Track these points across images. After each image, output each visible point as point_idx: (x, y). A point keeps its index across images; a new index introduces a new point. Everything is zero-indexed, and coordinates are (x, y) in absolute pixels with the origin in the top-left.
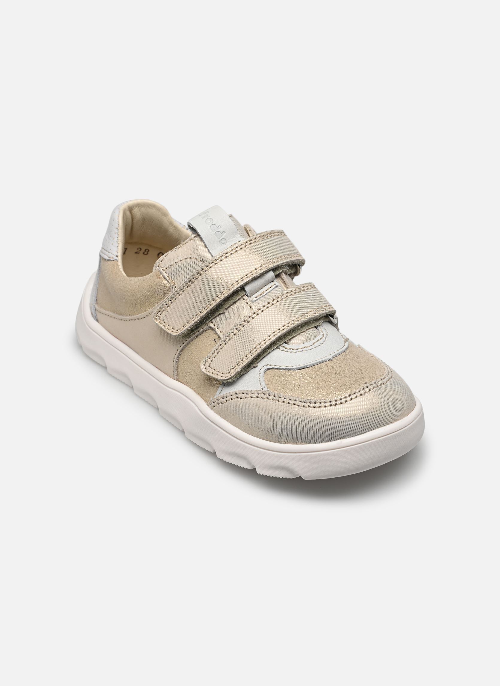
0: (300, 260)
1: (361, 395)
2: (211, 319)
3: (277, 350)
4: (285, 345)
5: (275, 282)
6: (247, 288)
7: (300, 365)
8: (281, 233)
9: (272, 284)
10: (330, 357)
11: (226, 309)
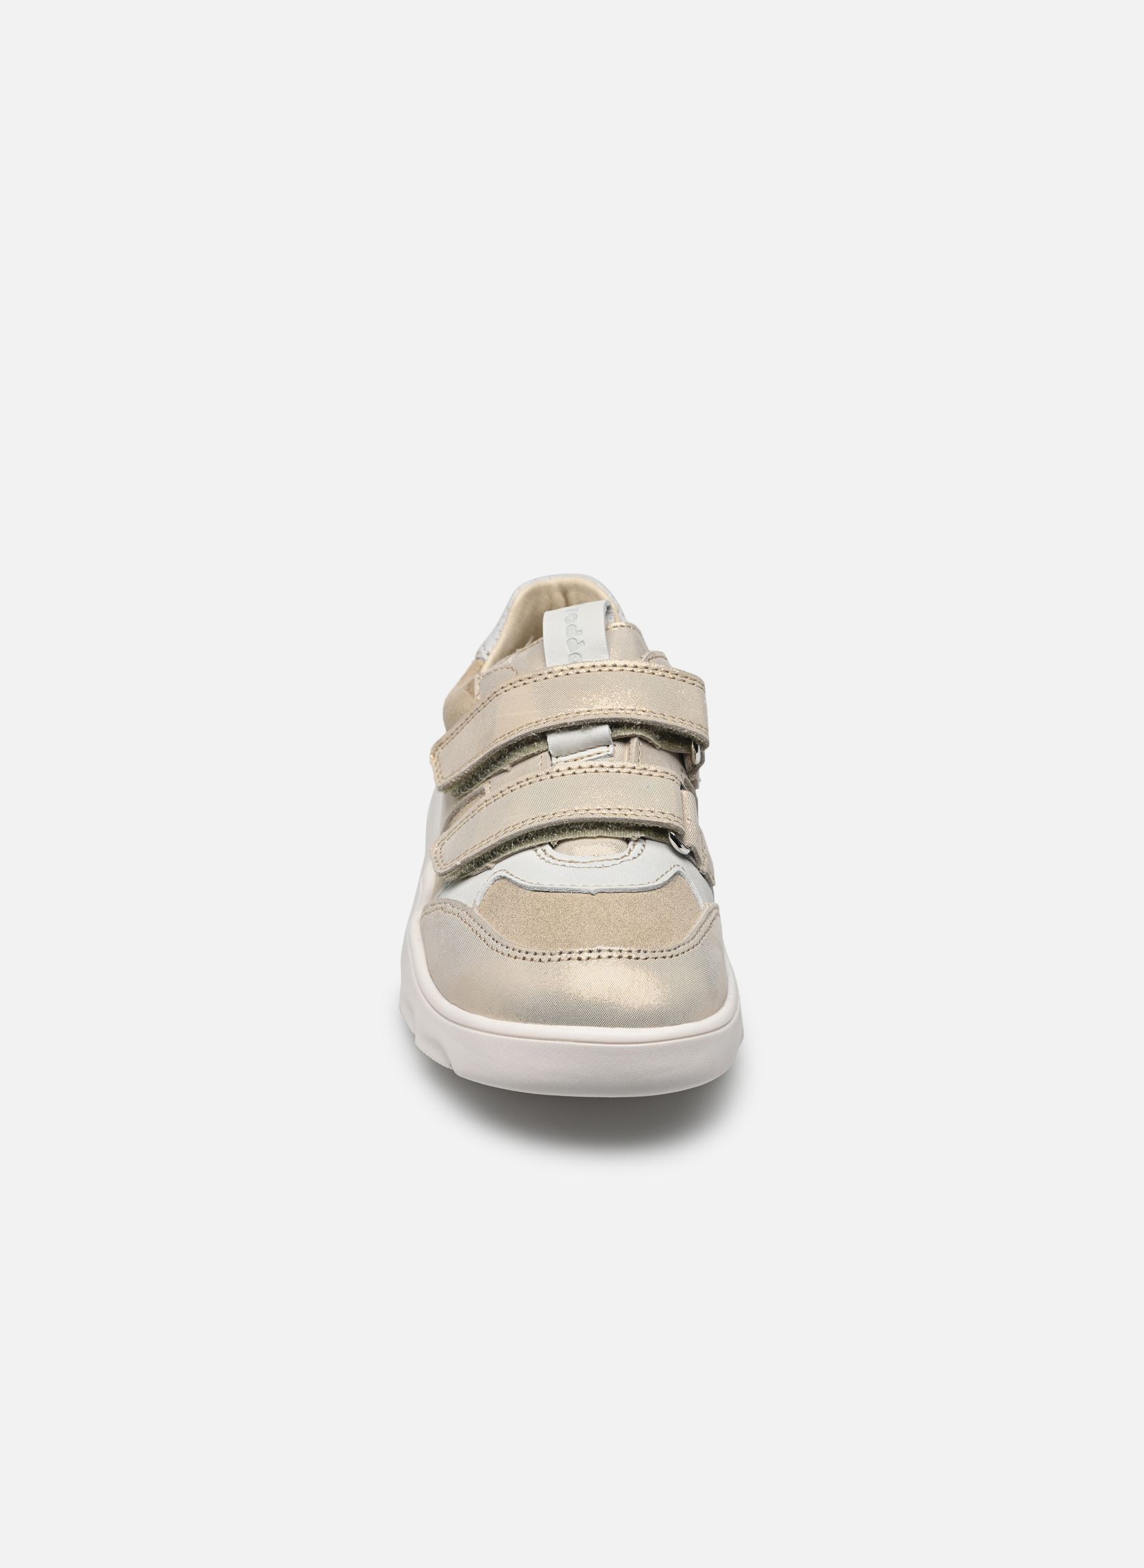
0: (684, 729)
1: (579, 959)
2: (489, 776)
3: (531, 852)
4: (548, 847)
5: (611, 748)
6: (552, 738)
7: (538, 884)
8: (698, 684)
9: (604, 749)
10: (592, 889)
11: (513, 765)
